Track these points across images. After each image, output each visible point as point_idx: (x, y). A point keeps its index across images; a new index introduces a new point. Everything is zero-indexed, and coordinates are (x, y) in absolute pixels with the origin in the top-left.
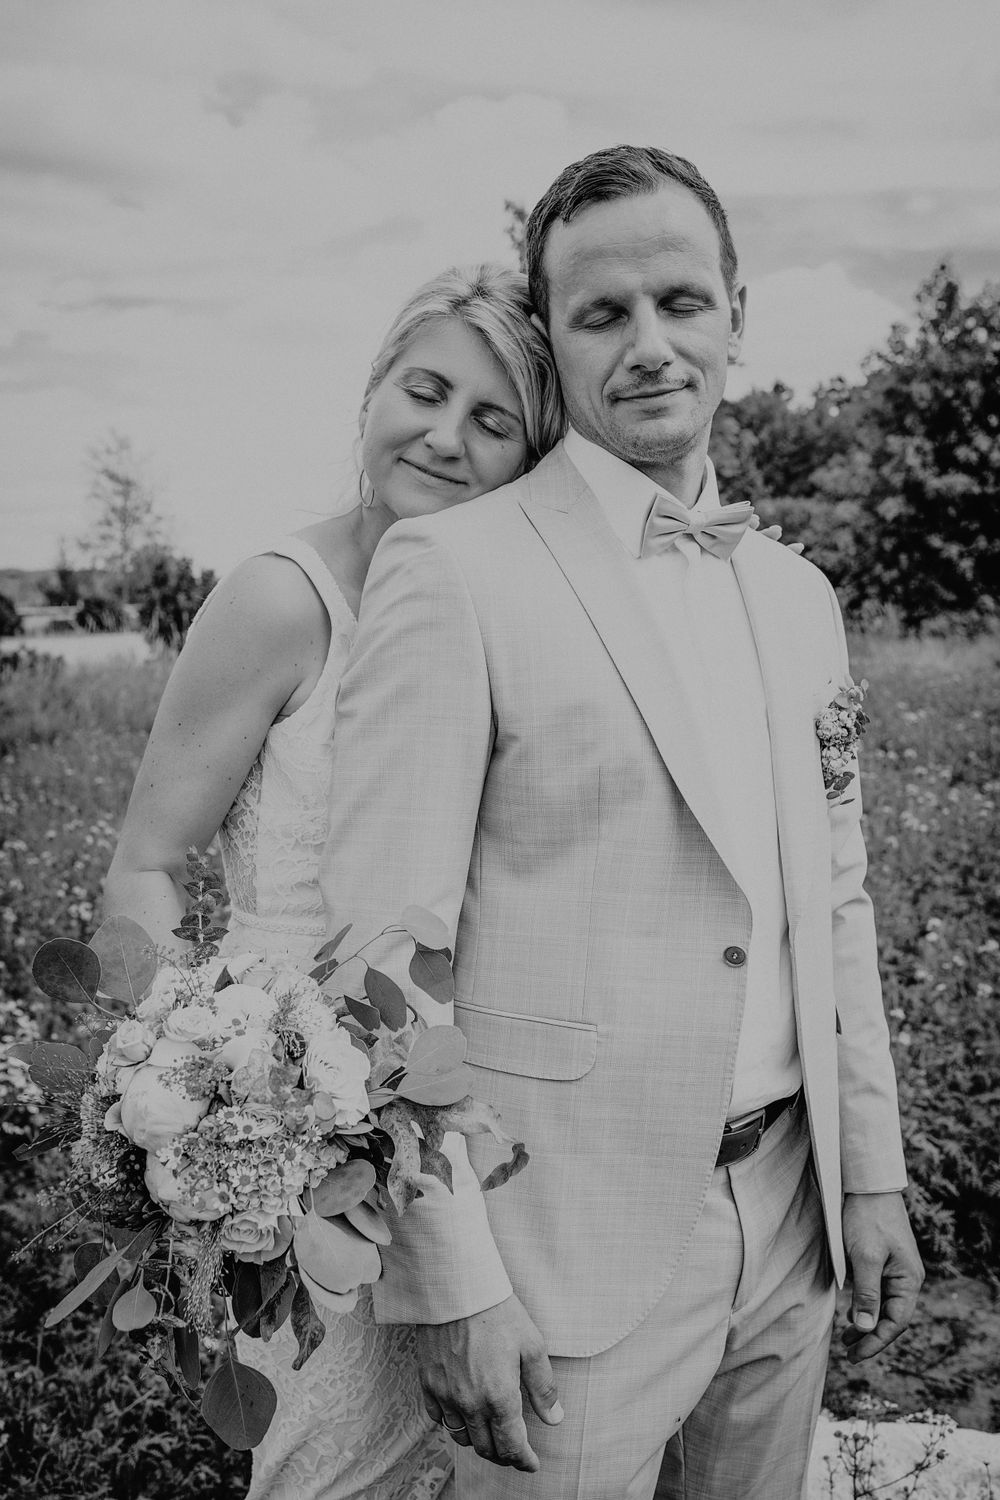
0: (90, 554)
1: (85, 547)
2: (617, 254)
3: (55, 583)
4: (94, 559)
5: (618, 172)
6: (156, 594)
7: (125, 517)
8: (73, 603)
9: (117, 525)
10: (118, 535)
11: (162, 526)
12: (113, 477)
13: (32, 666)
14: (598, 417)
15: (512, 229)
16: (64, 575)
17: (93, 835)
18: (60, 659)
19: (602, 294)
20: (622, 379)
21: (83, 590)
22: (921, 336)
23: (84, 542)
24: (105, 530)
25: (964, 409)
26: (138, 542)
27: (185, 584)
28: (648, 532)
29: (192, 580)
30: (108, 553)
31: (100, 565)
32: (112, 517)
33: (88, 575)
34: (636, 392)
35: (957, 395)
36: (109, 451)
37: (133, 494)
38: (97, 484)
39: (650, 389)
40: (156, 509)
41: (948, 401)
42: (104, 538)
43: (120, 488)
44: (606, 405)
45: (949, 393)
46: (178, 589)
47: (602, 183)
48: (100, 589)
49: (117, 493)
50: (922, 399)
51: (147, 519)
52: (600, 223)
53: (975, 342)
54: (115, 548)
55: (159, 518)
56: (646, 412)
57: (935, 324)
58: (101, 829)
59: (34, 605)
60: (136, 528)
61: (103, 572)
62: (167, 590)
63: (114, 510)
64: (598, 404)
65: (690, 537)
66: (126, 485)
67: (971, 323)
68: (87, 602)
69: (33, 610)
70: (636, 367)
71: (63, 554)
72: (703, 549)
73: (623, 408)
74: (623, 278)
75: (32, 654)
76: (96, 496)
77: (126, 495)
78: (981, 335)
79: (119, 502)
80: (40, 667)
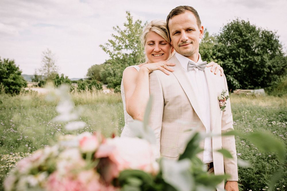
0: (41, 72)
1: (40, 71)
2: (178, 23)
3: (34, 77)
4: (42, 73)
5: (178, 11)
6: (56, 80)
7: (49, 65)
8: (37, 82)
9: (47, 67)
10: (47, 69)
11: (56, 68)
12: (47, 58)
13: (31, 93)
14: (177, 49)
15: (128, 17)
16: (36, 76)
17: (48, 124)
18: (37, 92)
19: (176, 30)
20: (180, 43)
21: (39, 79)
22: (202, 41)
23: (40, 70)
24: (45, 68)
25: (209, 55)
26: (51, 71)
27: (62, 79)
28: (188, 67)
29: (64, 78)
30: (45, 72)
31: (43, 75)
32: (46, 66)
33: (41, 76)
34: (182, 45)
35: (208, 52)
36: (47, 53)
37: (51, 61)
38: (44, 59)
39: (184, 44)
40: (55, 64)
41: (206, 53)
42: (44, 69)
43: (48, 60)
44: (178, 47)
45: (207, 52)
46: (61, 80)
47: (176, 12)
48: (43, 79)
49: (47, 61)
50: (202, 53)
51: (53, 66)
52: (176, 19)
53: (211, 43)
54: (47, 71)
55: (55, 66)
56: (184, 48)
57: (204, 39)
58: (49, 123)
59: (30, 82)
60: (51, 68)
61: (43, 76)
62: (58, 80)
63: (47, 64)
64: (177, 47)
65: (197, 67)
66: (49, 59)
67: (210, 39)
68: (40, 82)
69: (30, 83)
70: (182, 41)
71: (36, 72)
72: (199, 69)
73: (181, 48)
74: (179, 27)
75: (31, 90)
76: (43, 61)
77: (49, 61)
78: (212, 42)
79: (48, 63)
80: (33, 93)
